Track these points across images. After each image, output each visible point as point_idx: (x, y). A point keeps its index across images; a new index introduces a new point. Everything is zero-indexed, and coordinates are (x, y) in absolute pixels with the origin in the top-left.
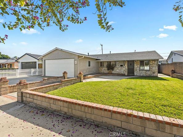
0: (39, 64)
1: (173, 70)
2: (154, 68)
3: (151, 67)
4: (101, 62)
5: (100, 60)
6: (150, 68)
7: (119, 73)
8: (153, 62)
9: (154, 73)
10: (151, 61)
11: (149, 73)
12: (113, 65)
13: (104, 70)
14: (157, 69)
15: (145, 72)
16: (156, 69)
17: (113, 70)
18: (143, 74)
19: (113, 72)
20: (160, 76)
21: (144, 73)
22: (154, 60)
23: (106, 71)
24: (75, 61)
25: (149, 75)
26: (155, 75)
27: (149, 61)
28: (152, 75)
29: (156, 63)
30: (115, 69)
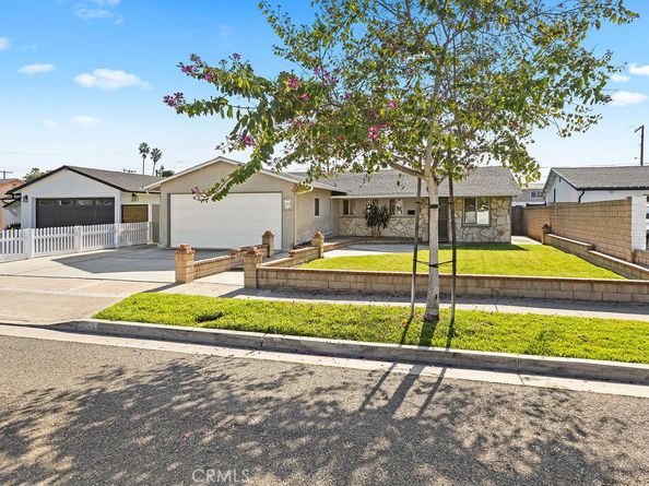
0: (122, 206)
1: (546, 226)
2: (501, 221)
3: (494, 217)
4: (346, 201)
5: (345, 194)
6: (490, 219)
7: (403, 235)
8: (500, 202)
9: (501, 233)
10: (494, 200)
11: (488, 234)
12: (385, 210)
13: (358, 225)
14: (509, 222)
15: (477, 230)
16: (505, 222)
17: (385, 226)
18: (473, 236)
19: (386, 232)
20: (516, 240)
21: (475, 235)
22: (503, 198)
23: (364, 230)
24: (283, 199)
25: (487, 240)
26: (504, 238)
27: (489, 199)
28: (496, 240)
29: (506, 204)
30: (392, 222)
